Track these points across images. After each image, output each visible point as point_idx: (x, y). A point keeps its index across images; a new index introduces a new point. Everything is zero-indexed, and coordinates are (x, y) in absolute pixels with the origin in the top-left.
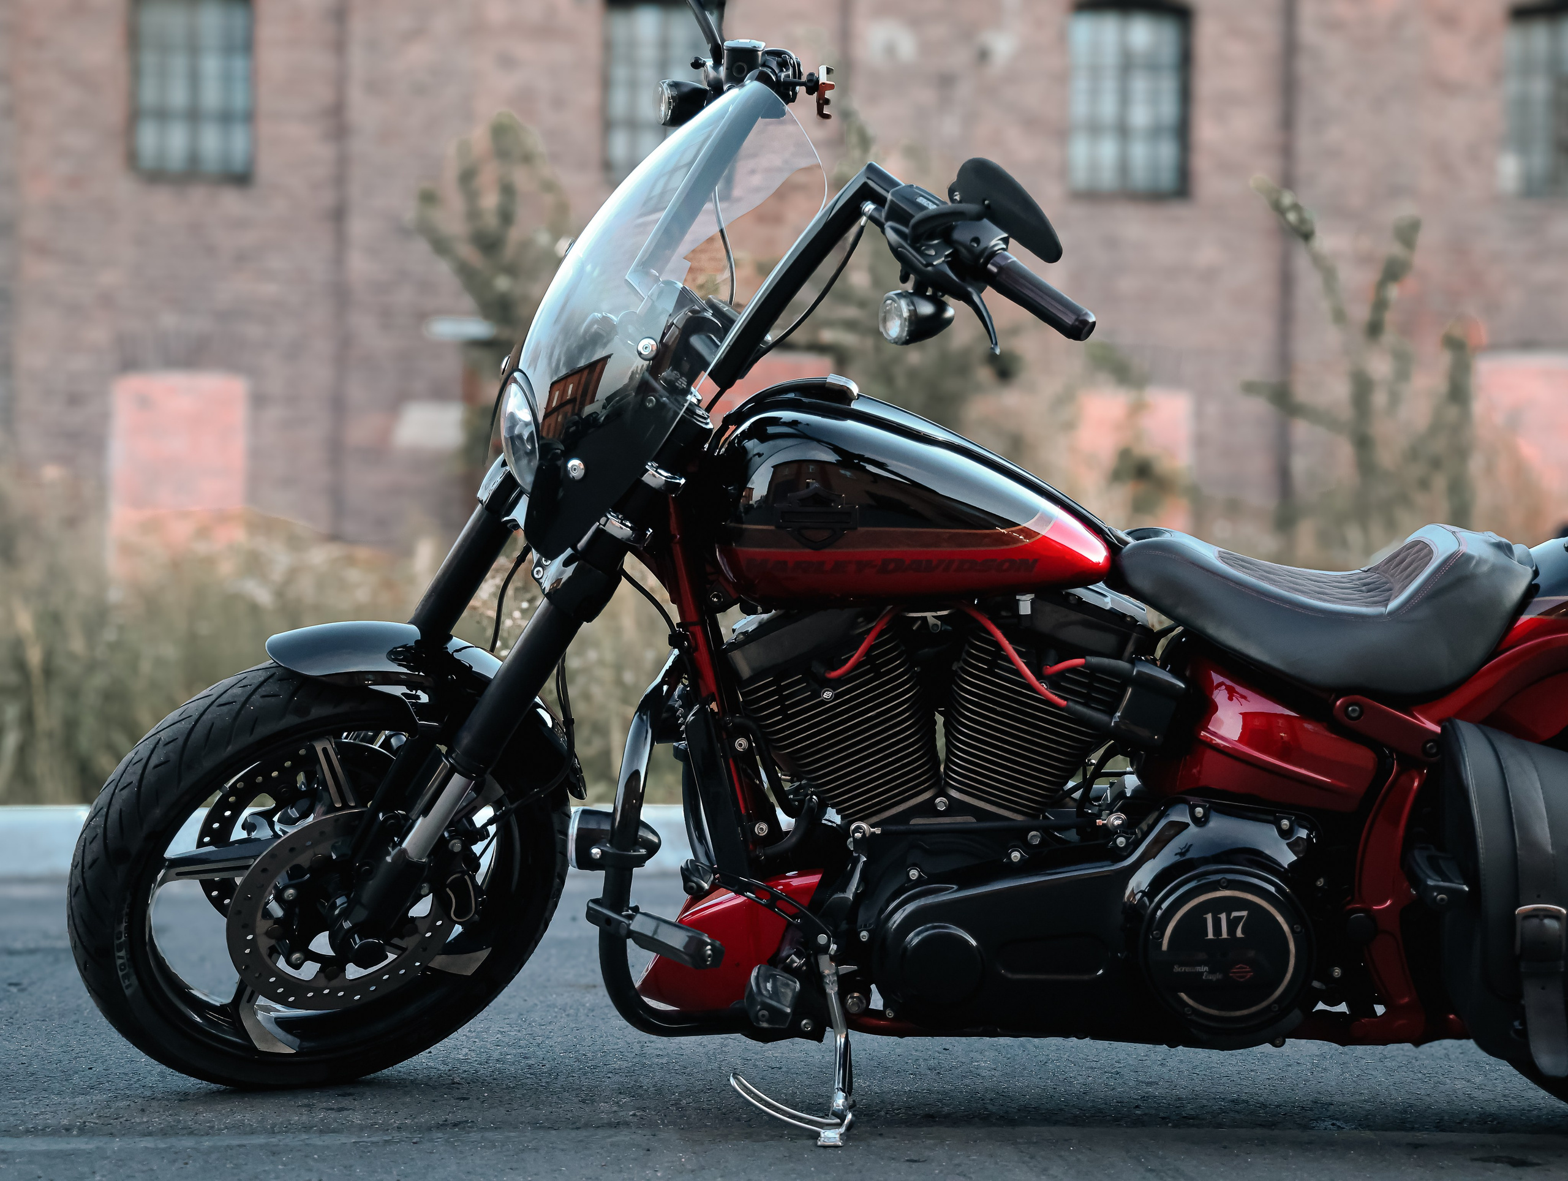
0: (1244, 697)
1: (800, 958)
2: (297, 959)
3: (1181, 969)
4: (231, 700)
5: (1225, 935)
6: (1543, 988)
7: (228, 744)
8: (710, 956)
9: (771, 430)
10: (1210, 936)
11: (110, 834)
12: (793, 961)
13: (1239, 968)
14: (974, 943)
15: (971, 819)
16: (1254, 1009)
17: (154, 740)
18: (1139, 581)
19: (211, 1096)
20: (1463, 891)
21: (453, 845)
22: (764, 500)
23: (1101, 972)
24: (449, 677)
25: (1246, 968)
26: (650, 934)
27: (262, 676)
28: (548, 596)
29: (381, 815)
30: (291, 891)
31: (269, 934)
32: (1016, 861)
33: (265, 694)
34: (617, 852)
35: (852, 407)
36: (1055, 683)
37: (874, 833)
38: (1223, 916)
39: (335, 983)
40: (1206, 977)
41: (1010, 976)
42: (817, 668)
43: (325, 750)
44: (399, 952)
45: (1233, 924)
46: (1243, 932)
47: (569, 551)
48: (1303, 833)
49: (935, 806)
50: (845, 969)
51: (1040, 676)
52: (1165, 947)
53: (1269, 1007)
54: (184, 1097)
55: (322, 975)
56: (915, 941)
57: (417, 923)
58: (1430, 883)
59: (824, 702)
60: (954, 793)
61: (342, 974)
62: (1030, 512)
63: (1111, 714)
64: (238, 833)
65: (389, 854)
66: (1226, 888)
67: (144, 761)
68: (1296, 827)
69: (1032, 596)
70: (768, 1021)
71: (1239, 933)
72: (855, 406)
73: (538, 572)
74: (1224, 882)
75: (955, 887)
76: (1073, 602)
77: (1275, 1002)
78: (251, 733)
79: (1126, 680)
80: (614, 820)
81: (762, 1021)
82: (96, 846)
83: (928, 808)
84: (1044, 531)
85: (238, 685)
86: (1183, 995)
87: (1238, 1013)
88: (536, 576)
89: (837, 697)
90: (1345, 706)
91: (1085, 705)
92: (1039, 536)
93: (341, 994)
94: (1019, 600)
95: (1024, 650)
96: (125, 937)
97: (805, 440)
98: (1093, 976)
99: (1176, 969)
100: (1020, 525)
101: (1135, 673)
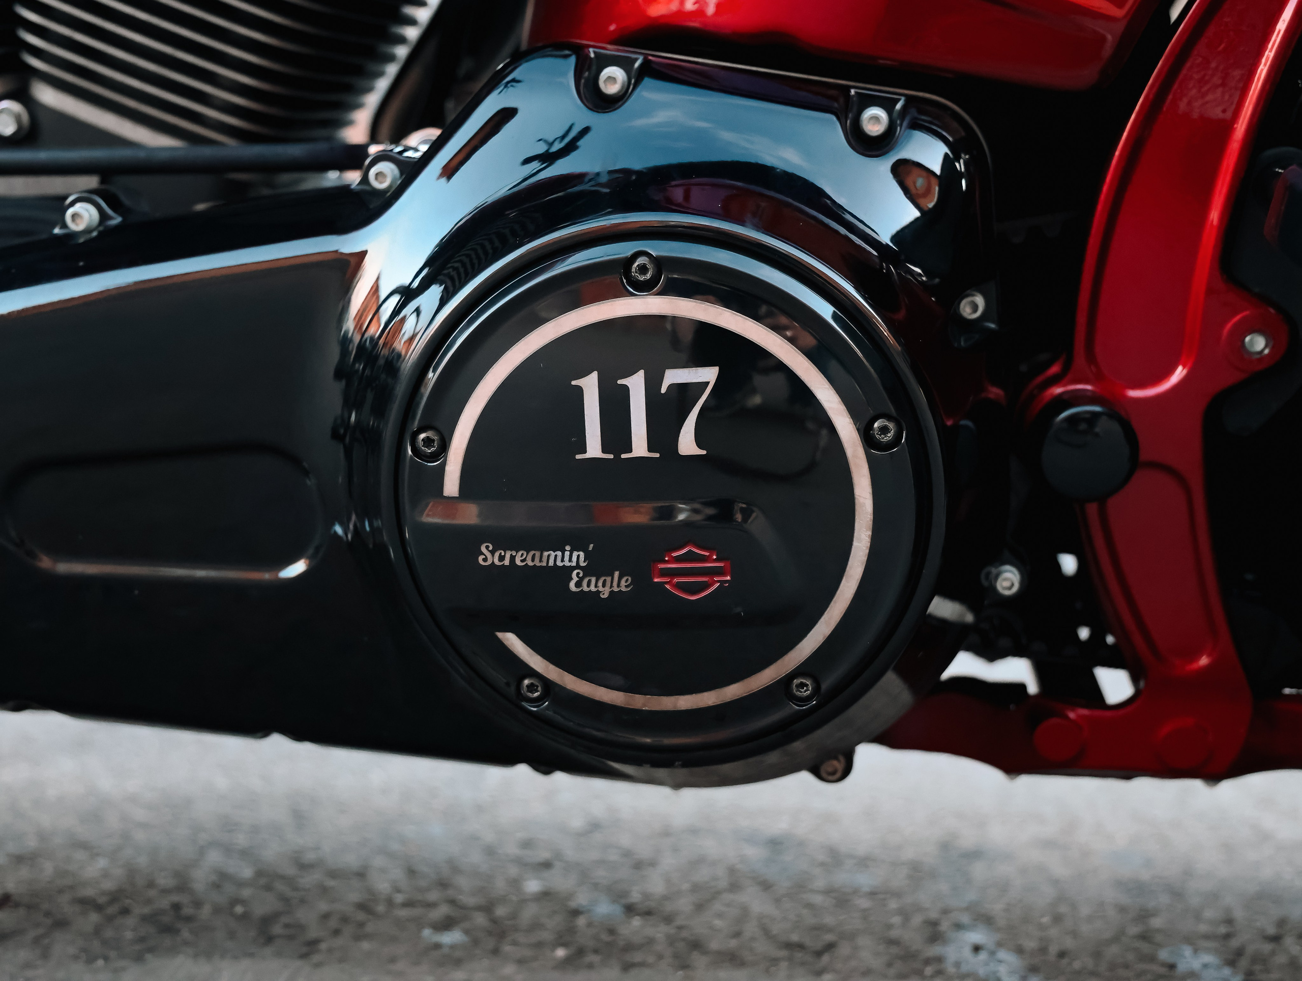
3: (502, 558)
5: (640, 447)
10: (594, 448)
13: (678, 560)
16: (733, 691)
25: (704, 560)
32: (79, 228)
38: (636, 384)
40: (578, 584)
45: (666, 413)
46: (700, 440)
52: (451, 485)
53: (784, 685)
60: (47, 95)
66: (644, 288)
71: (687, 443)
74: (643, 269)
77: (801, 670)
86: (512, 640)
87: (685, 702)
99: (488, 556)
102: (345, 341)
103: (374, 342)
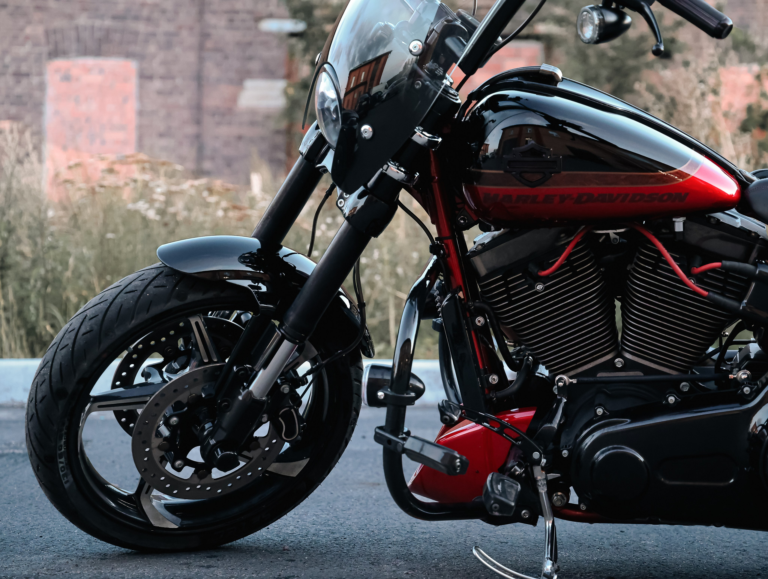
1: (520, 468)
2: (179, 465)
4: (133, 289)
7: (132, 319)
8: (459, 466)
9: (501, 104)
11: (54, 380)
12: (516, 470)
14: (642, 459)
15: (641, 374)
17: (81, 317)
18: (760, 208)
19: (122, 555)
21: (283, 389)
22: (497, 152)
23: (732, 481)
24: (281, 274)
26: (418, 451)
27: (154, 273)
28: (347, 219)
29: (235, 368)
30: (175, 419)
31: (160, 447)
32: (672, 403)
33: (157, 285)
34: (396, 395)
35: (558, 87)
36: (700, 279)
37: (572, 382)
39: (205, 481)
41: (667, 482)
42: (532, 268)
43: (197, 324)
44: (248, 460)
47: (362, 188)
49: (614, 364)
50: (551, 476)
51: (689, 274)
54: (104, 557)
55: (196, 476)
56: (601, 458)
57: (259, 440)
59: (537, 292)
60: (628, 356)
61: (209, 475)
62: (684, 160)
63: (740, 301)
64: (139, 379)
65: (240, 394)
67: (76, 330)
69: (684, 218)
70: (498, 511)
72: (560, 86)
73: (341, 202)
75: (629, 421)
76: (714, 223)
78: (148, 311)
79: (751, 277)
80: (393, 372)
81: (495, 511)
82: (45, 388)
83: (610, 366)
84: (693, 173)
85: (139, 279)
88: (339, 205)
89: (546, 288)
91: (722, 295)
92: (689, 177)
93: (208, 488)
94: (675, 222)
95: (678, 256)
96: (64, 449)
97: (524, 111)
98: (726, 483)
100: (676, 169)
101: (757, 272)
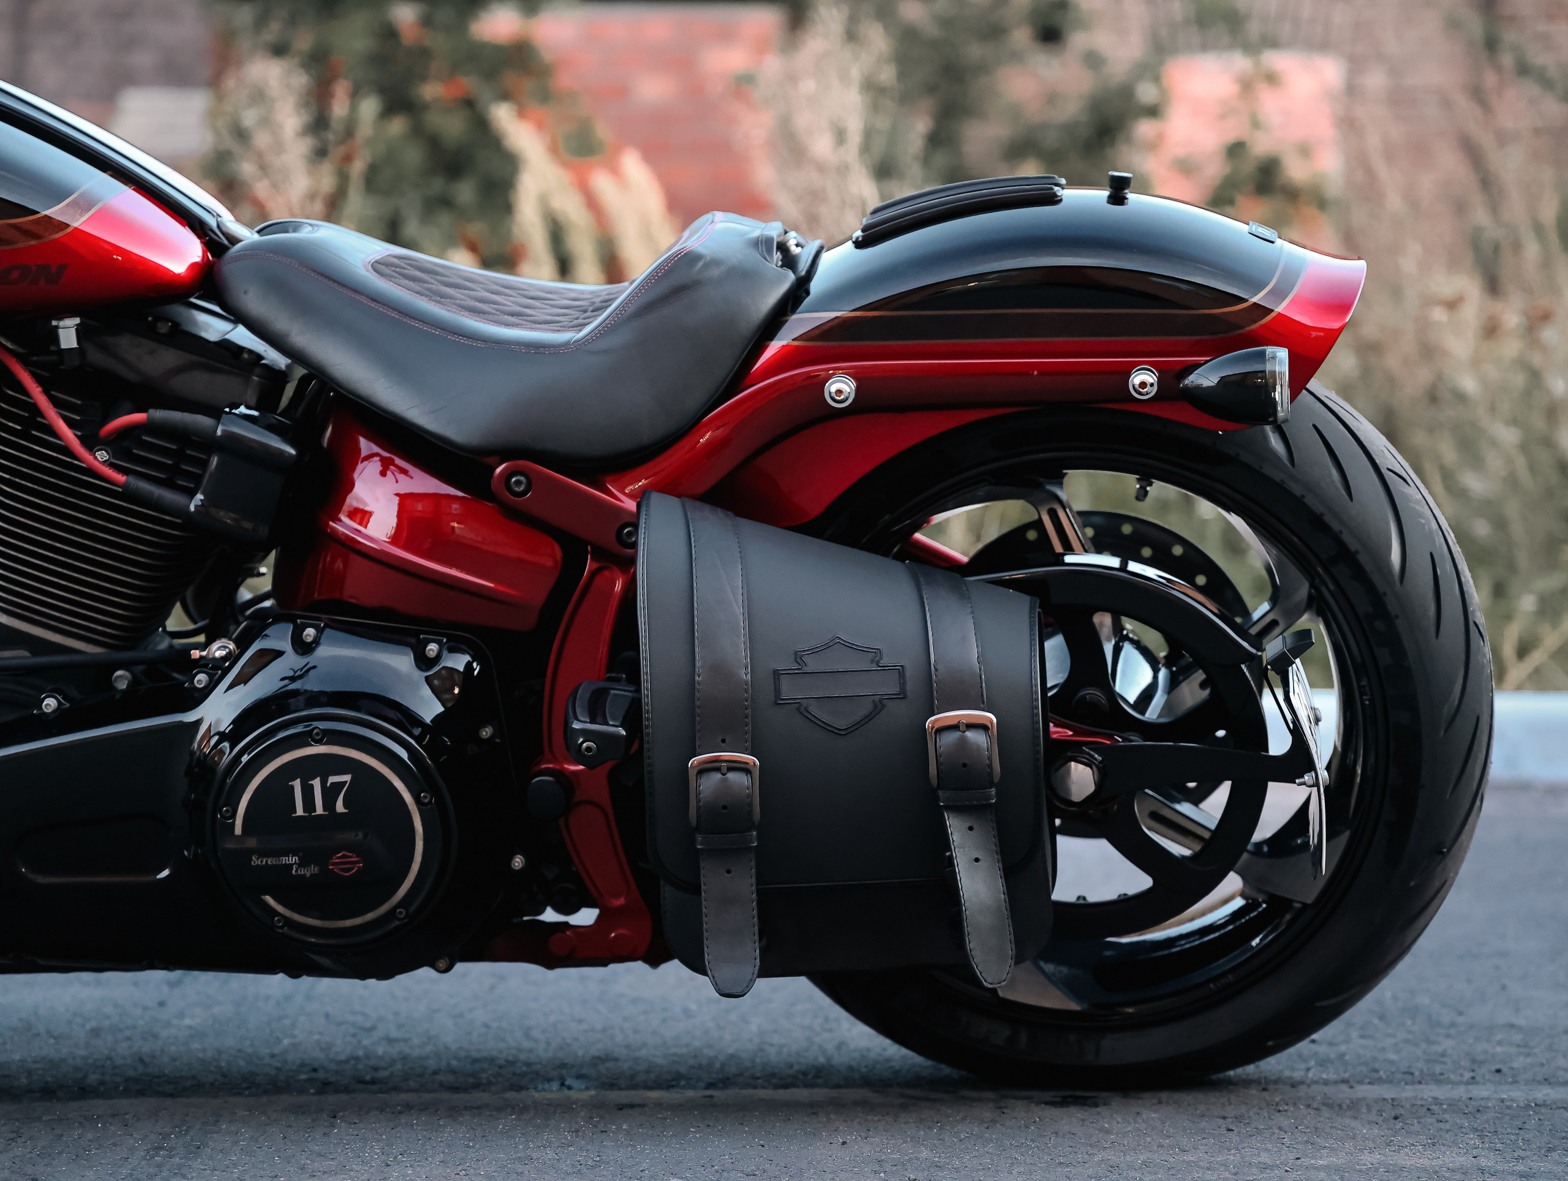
0: (404, 472)
3: (262, 862)
5: (319, 810)
6: (729, 872)
10: (300, 811)
13: (339, 858)
16: (370, 916)
20: (620, 736)
23: (166, 872)
25: (351, 857)
32: (50, 711)
38: (316, 783)
40: (296, 871)
41: (41, 880)
45: (330, 795)
46: (346, 804)
48: (459, 662)
51: (91, 442)
52: (238, 830)
53: (392, 912)
58: (576, 726)
62: (58, 192)
63: (192, 494)
66: (319, 742)
68: (445, 653)
69: (77, 320)
71: (340, 807)
74: (317, 734)
76: (164, 331)
77: (400, 904)
79: (209, 444)
84: (78, 222)
86: (269, 899)
87: (348, 923)
90: (508, 475)
92: (69, 230)
94: (57, 327)
99: (256, 861)
100: (38, 213)
101: (219, 433)
102: (192, 753)
103: (206, 756)
